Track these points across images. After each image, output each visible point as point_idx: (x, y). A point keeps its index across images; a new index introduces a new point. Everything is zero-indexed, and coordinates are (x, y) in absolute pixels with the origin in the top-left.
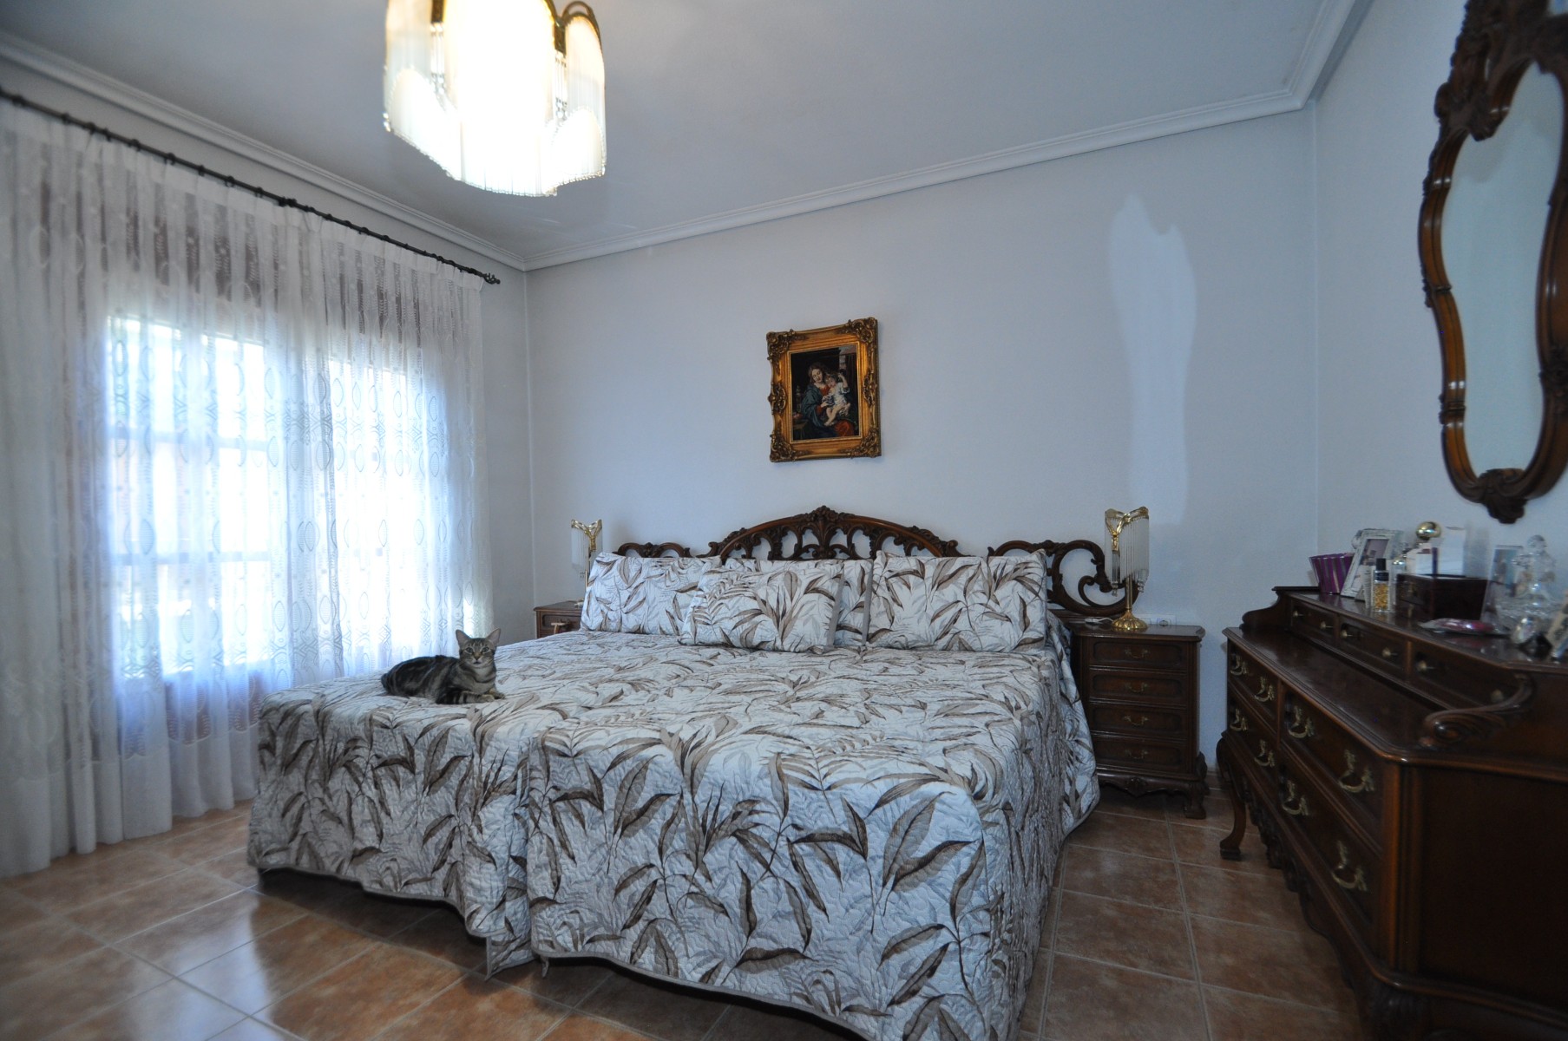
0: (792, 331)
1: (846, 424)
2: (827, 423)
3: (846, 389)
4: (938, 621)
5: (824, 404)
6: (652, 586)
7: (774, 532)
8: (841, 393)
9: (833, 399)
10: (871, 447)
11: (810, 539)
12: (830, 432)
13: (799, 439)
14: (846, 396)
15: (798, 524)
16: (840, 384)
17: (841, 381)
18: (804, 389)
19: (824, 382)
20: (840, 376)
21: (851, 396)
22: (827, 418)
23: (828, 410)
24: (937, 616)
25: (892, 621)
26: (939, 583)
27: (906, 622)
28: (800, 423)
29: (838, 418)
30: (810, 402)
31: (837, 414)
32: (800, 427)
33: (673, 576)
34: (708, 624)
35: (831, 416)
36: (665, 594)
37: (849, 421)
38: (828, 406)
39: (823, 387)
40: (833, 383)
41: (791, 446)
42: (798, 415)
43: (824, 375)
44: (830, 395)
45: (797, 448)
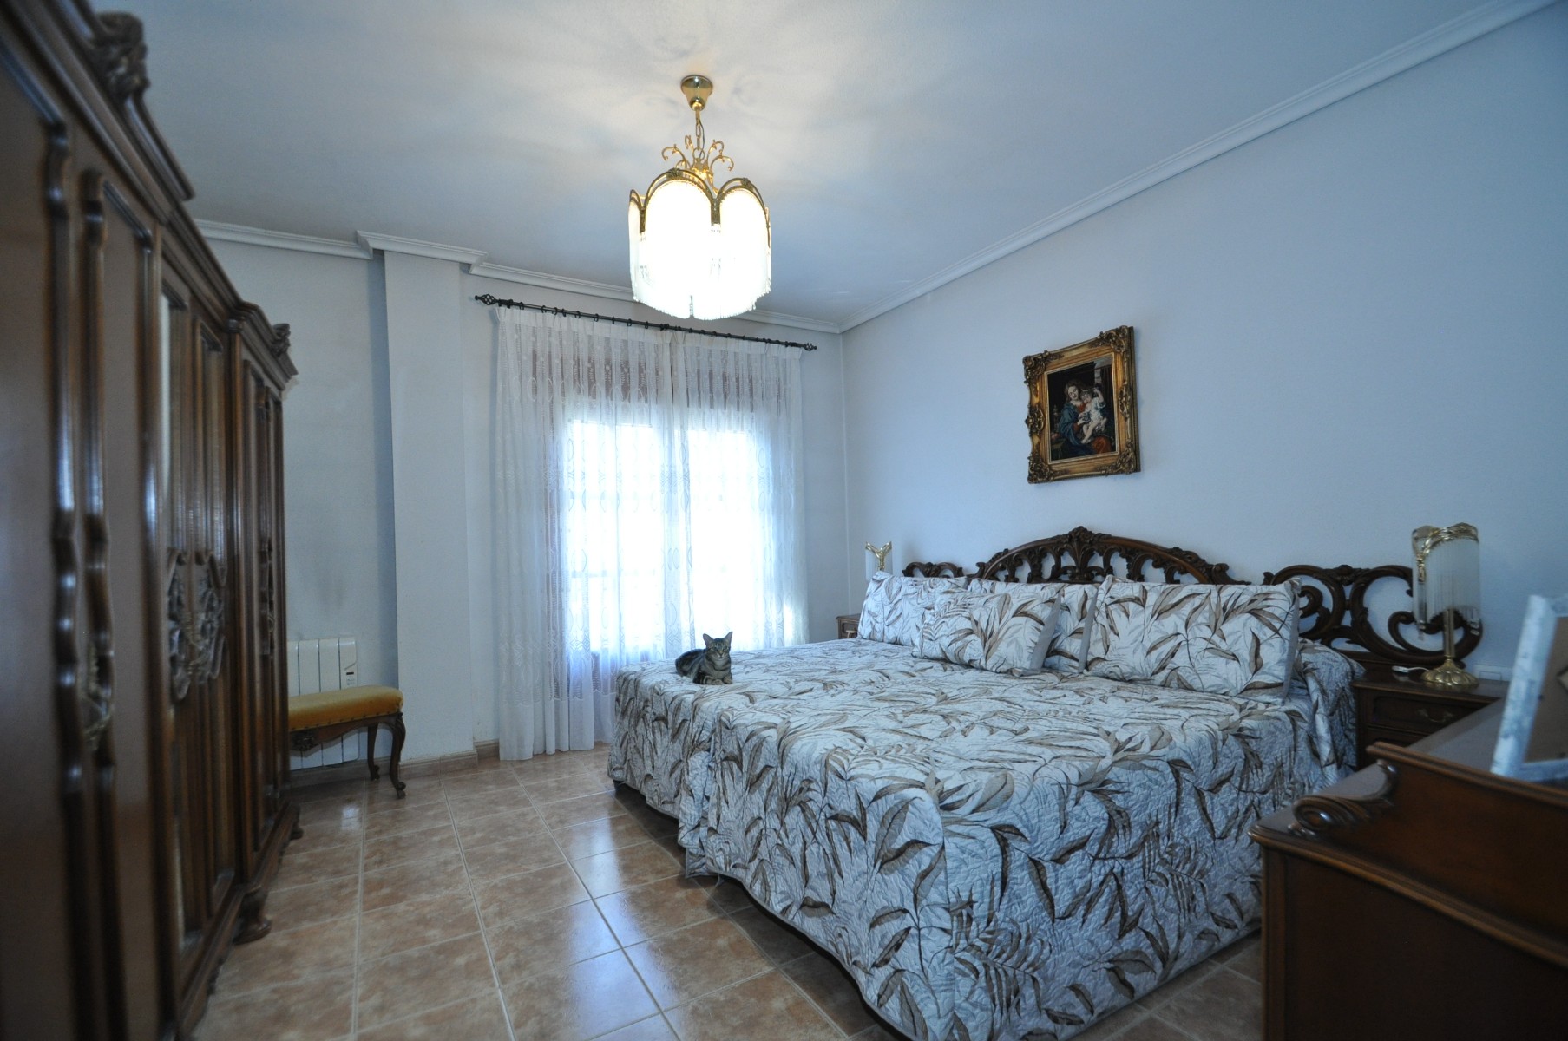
0: (1046, 352)
1: (1103, 440)
2: (1084, 441)
3: (1102, 404)
4: (1154, 654)
5: (1080, 422)
6: (907, 603)
7: (1034, 553)
8: (1097, 409)
9: (1089, 415)
10: (1130, 463)
11: (1068, 561)
12: (1087, 450)
13: (1057, 459)
14: (1102, 411)
15: (1056, 545)
16: (1096, 399)
17: (1097, 396)
18: (1060, 409)
19: (1080, 398)
20: (1096, 390)
21: (1107, 411)
22: (1084, 436)
23: (1085, 427)
24: (1154, 648)
25: (1107, 650)
26: (1160, 613)
27: (1121, 652)
28: (1058, 442)
29: (1095, 435)
30: (1067, 421)
31: (1094, 430)
32: (1058, 446)
33: (924, 594)
34: (931, 640)
35: (1088, 433)
36: (916, 611)
37: (1106, 436)
38: (1084, 423)
39: (1079, 404)
40: (1089, 399)
41: (1050, 466)
42: (1056, 435)
43: (1080, 392)
44: (1086, 411)
45: (1056, 468)
